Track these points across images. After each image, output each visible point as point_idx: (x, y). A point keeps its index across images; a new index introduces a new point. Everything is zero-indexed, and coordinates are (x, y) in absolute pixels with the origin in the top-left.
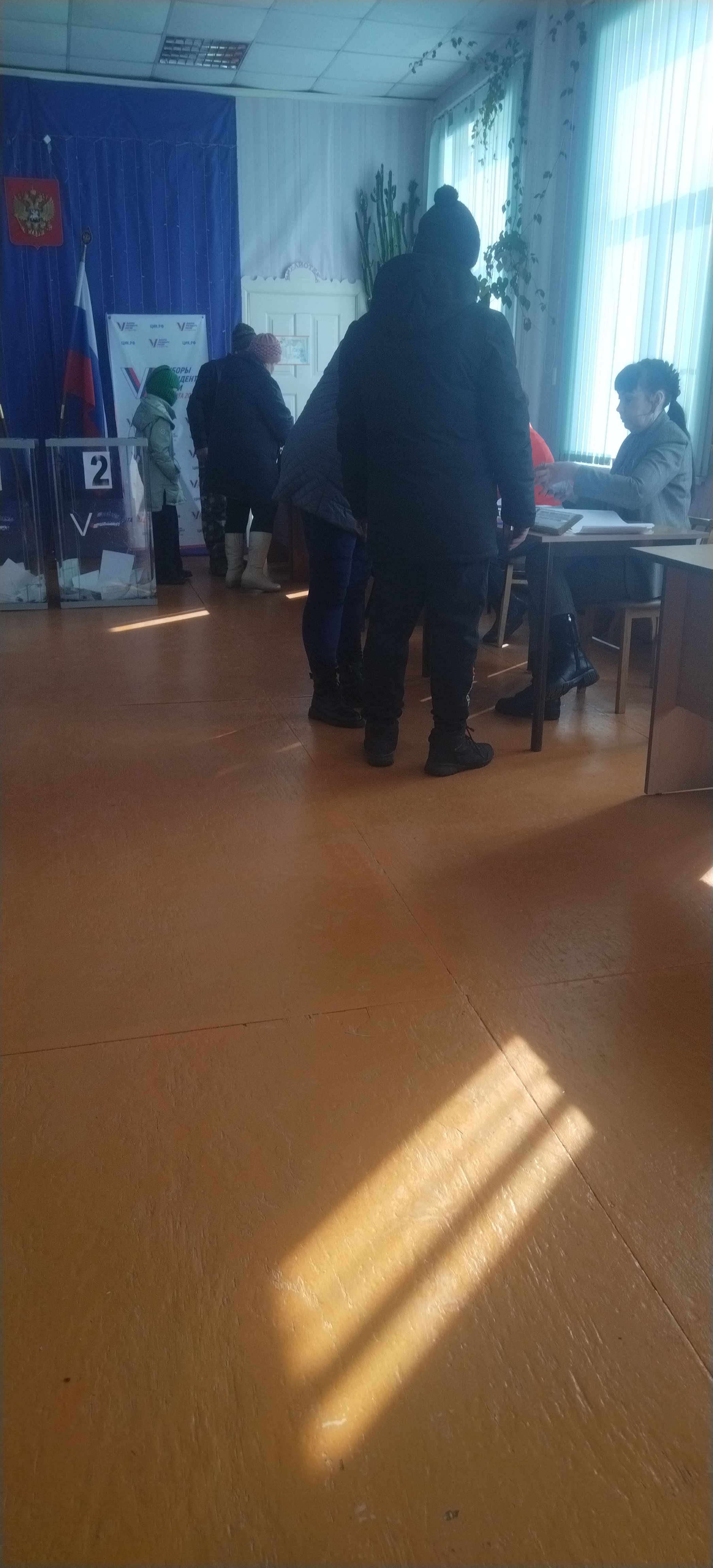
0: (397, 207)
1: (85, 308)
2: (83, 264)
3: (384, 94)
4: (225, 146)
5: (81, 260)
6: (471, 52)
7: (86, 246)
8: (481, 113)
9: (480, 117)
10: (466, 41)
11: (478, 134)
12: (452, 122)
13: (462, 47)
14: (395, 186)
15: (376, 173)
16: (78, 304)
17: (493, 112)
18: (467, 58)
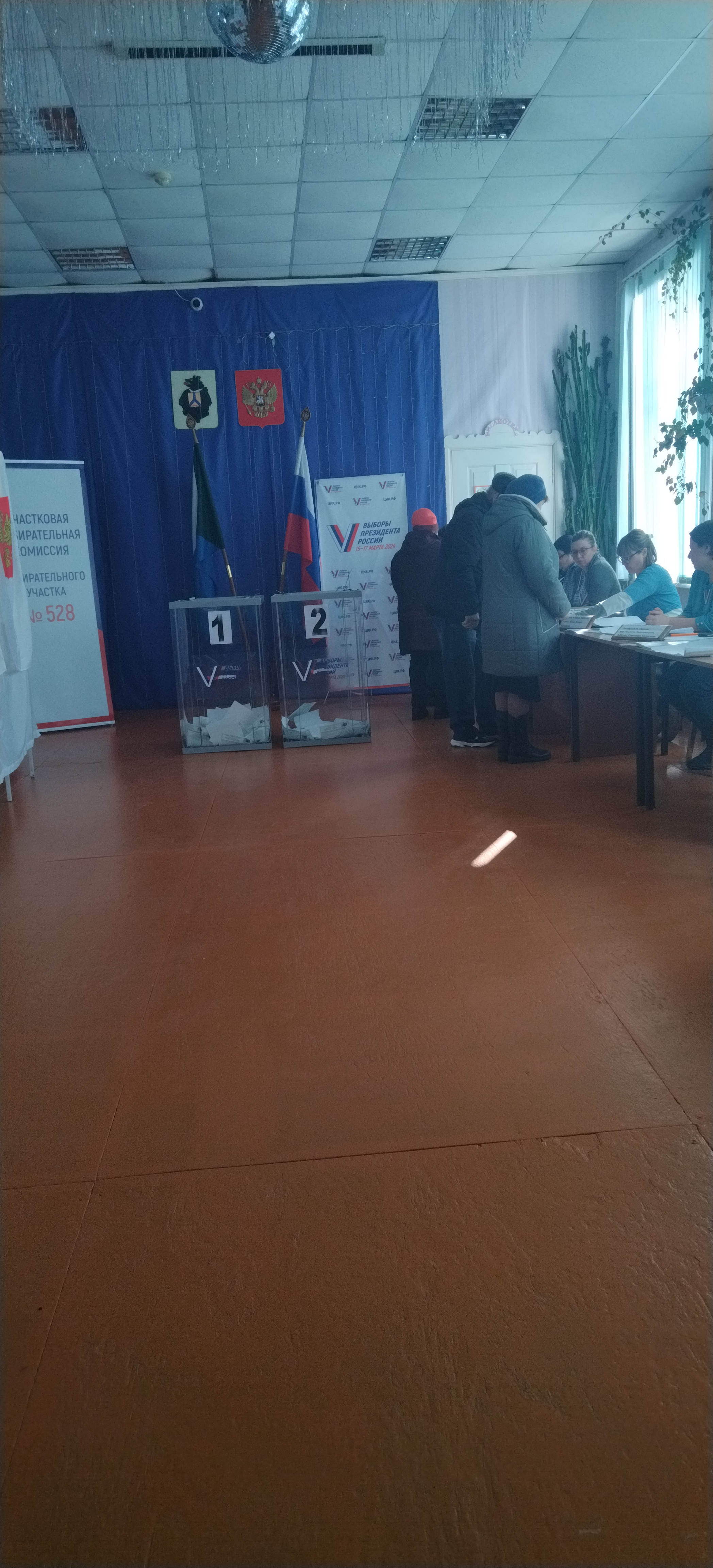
0: (590, 362)
1: (304, 476)
2: (302, 439)
3: (575, 264)
4: (429, 324)
5: (300, 435)
6: (658, 220)
7: (305, 423)
8: (671, 272)
9: (670, 276)
10: (653, 211)
11: (668, 291)
12: (642, 282)
13: (651, 217)
14: (589, 343)
15: (570, 334)
16: (297, 473)
17: (683, 271)
18: (655, 225)
